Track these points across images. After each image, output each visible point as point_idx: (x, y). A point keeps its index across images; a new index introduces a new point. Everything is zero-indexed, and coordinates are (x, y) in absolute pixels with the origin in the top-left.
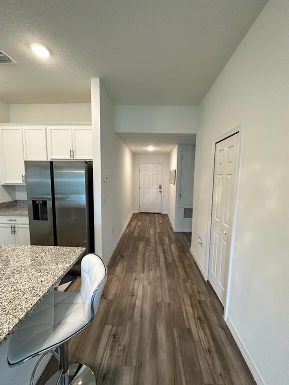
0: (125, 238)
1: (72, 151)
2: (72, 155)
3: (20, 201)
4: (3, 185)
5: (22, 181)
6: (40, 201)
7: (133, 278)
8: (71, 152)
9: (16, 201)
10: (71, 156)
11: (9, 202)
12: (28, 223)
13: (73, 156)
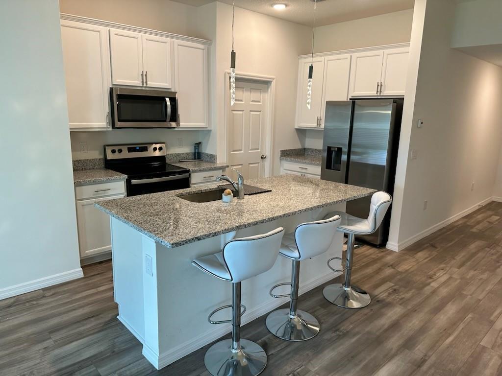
0: (450, 230)
1: (380, 84)
2: (379, 90)
3: (308, 149)
4: (296, 129)
5: (316, 125)
6: (335, 148)
7: (440, 267)
8: (378, 85)
9: (305, 149)
10: (377, 91)
11: (298, 149)
12: (320, 174)
13: (381, 91)
